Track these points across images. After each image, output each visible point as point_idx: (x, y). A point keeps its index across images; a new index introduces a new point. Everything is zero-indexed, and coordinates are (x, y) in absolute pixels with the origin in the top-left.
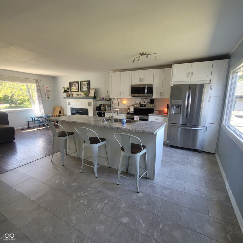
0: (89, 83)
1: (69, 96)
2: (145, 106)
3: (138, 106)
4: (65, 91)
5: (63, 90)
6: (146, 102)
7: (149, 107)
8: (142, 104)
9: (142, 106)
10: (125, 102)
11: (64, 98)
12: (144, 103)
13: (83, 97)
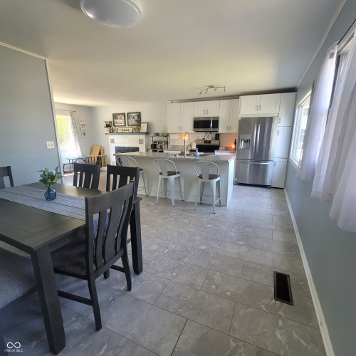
0: (139, 115)
1: (112, 132)
2: (210, 142)
3: (201, 143)
4: (108, 126)
5: (105, 125)
6: (209, 137)
7: (214, 143)
8: (206, 139)
9: (206, 142)
11: (106, 134)
13: (132, 133)
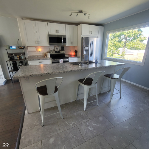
2: (59, 52)
3: (54, 53)
6: (58, 49)
7: (61, 52)
8: (56, 50)
10: (40, 50)
12: (57, 50)
